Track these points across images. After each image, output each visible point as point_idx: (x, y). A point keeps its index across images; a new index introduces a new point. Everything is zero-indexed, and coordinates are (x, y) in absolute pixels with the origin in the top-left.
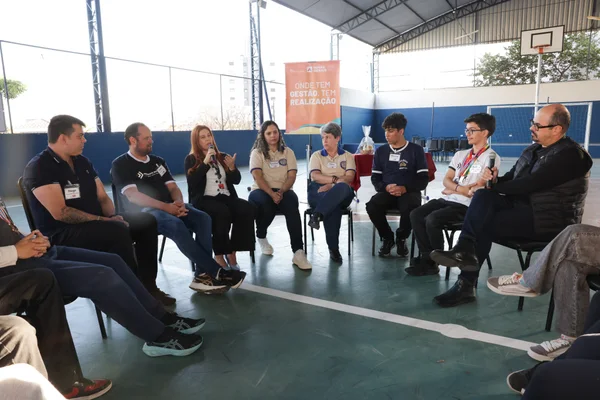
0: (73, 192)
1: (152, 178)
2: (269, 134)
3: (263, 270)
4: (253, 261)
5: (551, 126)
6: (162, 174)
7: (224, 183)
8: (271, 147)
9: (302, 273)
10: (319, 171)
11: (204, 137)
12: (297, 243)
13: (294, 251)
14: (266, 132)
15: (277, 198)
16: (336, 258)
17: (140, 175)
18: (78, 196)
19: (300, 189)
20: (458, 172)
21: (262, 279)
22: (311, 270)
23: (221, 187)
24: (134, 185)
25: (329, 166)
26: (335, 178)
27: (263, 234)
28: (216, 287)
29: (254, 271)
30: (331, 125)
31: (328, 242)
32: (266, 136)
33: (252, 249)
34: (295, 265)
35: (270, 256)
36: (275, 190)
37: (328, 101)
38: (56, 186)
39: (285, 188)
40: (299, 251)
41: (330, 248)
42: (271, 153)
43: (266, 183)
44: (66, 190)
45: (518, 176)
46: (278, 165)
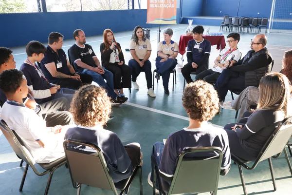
0: (60, 65)
1: (87, 55)
2: (139, 32)
3: (134, 96)
4: (130, 92)
5: (258, 44)
6: (91, 53)
7: (118, 57)
8: (139, 39)
9: (152, 98)
10: (161, 52)
11: (109, 36)
12: (150, 85)
13: (148, 89)
14: (137, 32)
15: (141, 64)
16: (167, 92)
17: (82, 54)
18: (61, 66)
19: (152, 60)
20: (222, 57)
21: (134, 100)
22: (155, 97)
23: (117, 58)
24: (80, 59)
25: (166, 50)
26: (169, 55)
27: (135, 80)
28: (116, 104)
29: (130, 97)
30: (168, 29)
31: (163, 85)
32: (137, 34)
33: (130, 87)
34: (148, 95)
35: (138, 90)
36: (141, 60)
37: (170, 6)
38: (53, 63)
39: (145, 59)
40: (151, 89)
41: (164, 87)
42: (139, 41)
43: (137, 56)
44: (57, 64)
45: (244, 63)
46: (143, 48)
